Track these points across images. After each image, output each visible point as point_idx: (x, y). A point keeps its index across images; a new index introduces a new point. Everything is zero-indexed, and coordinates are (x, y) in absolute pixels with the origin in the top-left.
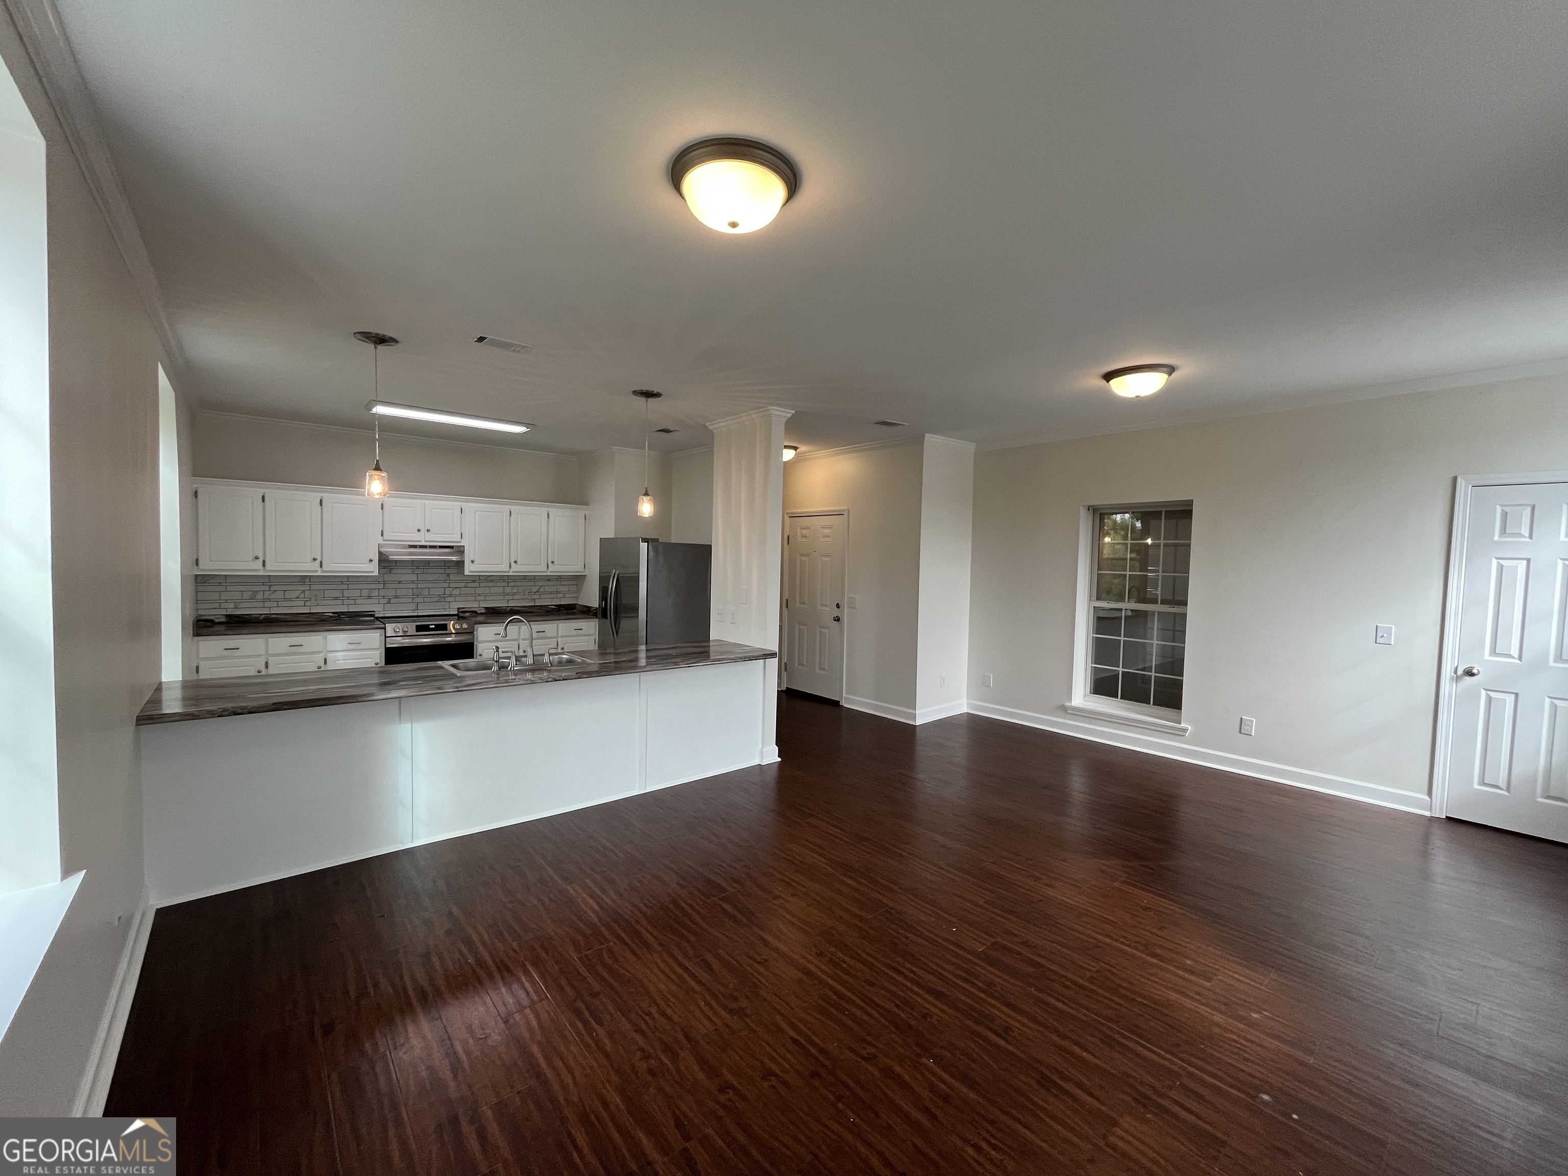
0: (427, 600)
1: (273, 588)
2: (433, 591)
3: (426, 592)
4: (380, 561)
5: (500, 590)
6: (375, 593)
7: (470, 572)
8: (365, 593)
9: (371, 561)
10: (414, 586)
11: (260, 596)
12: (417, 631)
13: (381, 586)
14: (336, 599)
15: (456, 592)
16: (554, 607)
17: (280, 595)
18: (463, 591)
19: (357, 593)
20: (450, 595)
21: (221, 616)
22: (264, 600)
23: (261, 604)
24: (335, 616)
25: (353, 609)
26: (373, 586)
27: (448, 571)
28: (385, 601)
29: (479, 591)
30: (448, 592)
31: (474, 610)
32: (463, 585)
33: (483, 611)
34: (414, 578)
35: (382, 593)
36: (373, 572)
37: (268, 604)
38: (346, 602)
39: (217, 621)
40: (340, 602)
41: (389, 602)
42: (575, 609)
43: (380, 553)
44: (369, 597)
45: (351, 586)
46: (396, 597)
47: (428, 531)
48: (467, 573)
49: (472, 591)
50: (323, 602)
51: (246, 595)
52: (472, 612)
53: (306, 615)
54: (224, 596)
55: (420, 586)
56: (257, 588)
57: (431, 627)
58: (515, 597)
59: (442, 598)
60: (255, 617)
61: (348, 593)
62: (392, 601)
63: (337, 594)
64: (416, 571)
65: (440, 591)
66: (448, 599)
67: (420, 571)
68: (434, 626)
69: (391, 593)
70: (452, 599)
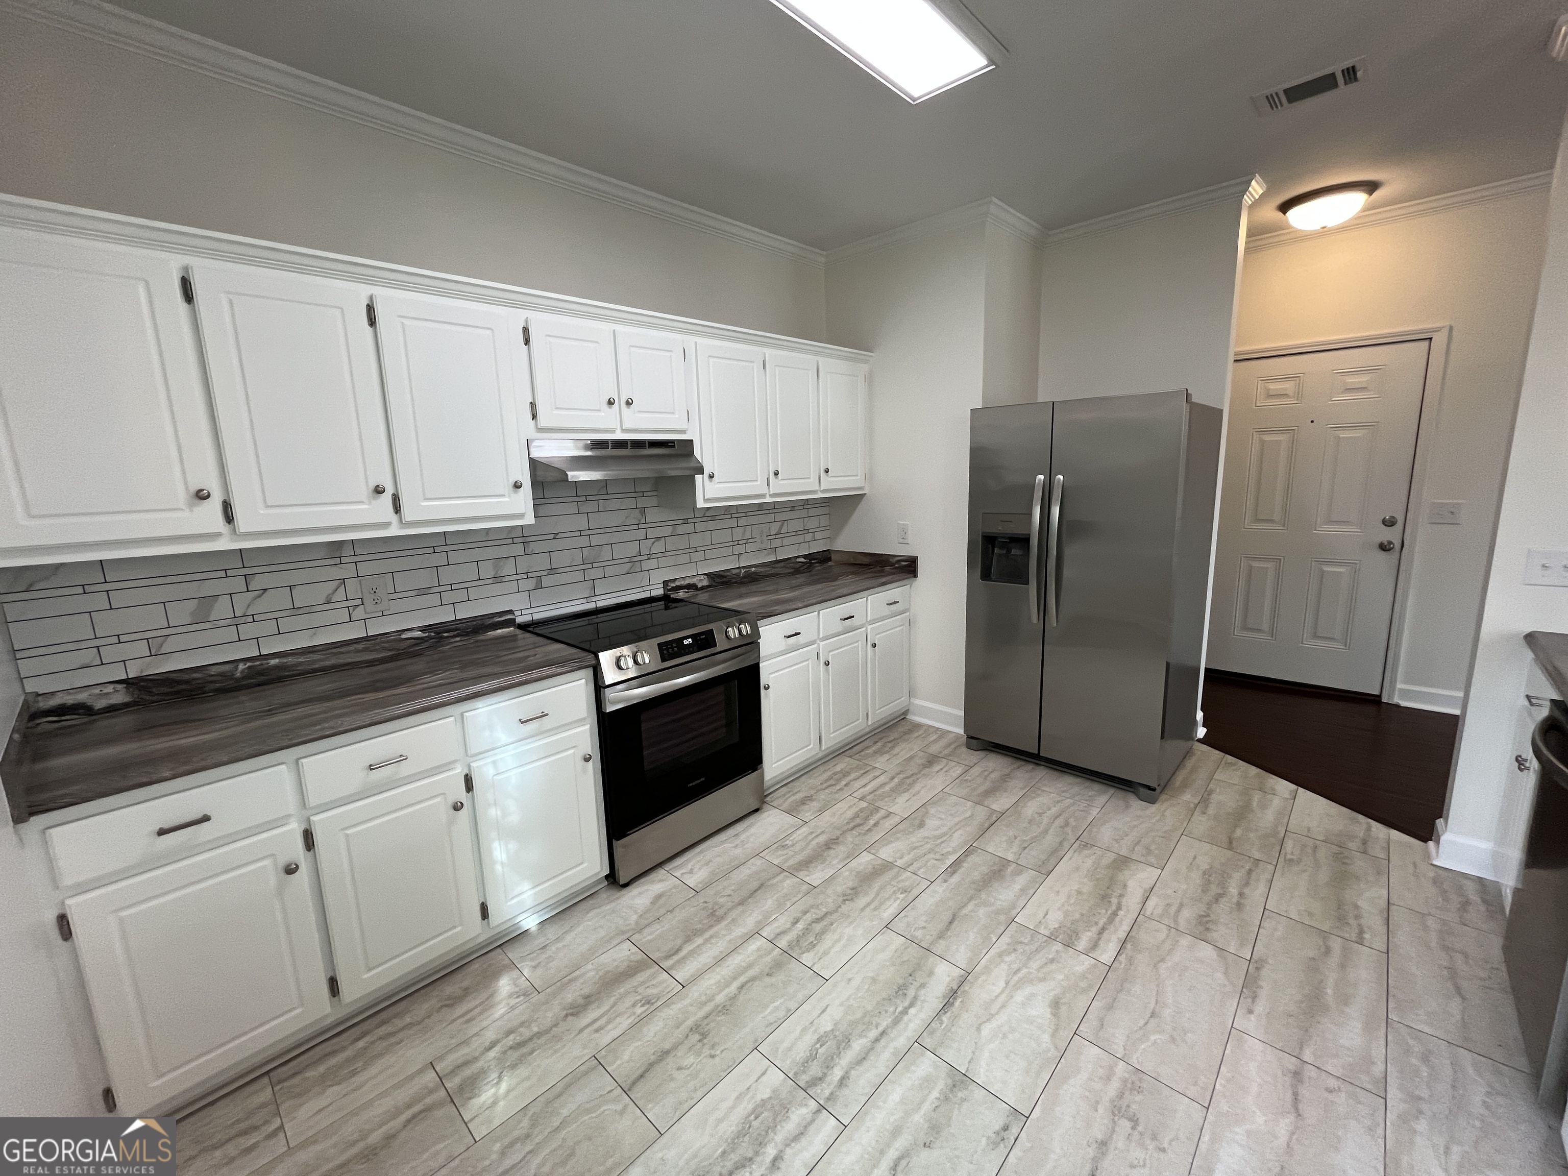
0: (609, 571)
1: (256, 584)
3: (606, 554)
4: (535, 483)
5: (726, 536)
6: (508, 568)
7: (706, 501)
8: (487, 570)
9: (517, 486)
10: (584, 541)
11: (222, 609)
12: (663, 660)
13: (519, 549)
14: (423, 592)
15: (658, 547)
16: (803, 560)
17: (277, 600)
18: (672, 543)
19: (469, 573)
20: (650, 556)
21: (110, 689)
22: (236, 622)
24: (429, 638)
25: (466, 612)
26: (503, 552)
27: (641, 503)
28: (531, 583)
29: (696, 540)
30: (645, 547)
32: (667, 531)
33: (706, 582)
34: (581, 523)
35: (524, 564)
36: (521, 516)
37: (248, 630)
38: (448, 597)
39: (99, 704)
40: (434, 599)
41: (539, 586)
42: (830, 559)
43: (534, 464)
44: (498, 579)
45: (454, 557)
46: (552, 571)
47: (628, 404)
48: (700, 504)
49: (682, 543)
50: (395, 606)
51: (181, 613)
53: (360, 646)
54: (108, 624)
55: (595, 540)
56: (209, 589)
57: (686, 642)
58: (750, 547)
59: (634, 565)
60: (222, 674)
61: (447, 575)
62: (546, 581)
63: (424, 579)
64: (586, 508)
65: (633, 549)
66: (646, 565)
67: (591, 506)
68: (690, 640)
69: (540, 563)
70: (653, 563)
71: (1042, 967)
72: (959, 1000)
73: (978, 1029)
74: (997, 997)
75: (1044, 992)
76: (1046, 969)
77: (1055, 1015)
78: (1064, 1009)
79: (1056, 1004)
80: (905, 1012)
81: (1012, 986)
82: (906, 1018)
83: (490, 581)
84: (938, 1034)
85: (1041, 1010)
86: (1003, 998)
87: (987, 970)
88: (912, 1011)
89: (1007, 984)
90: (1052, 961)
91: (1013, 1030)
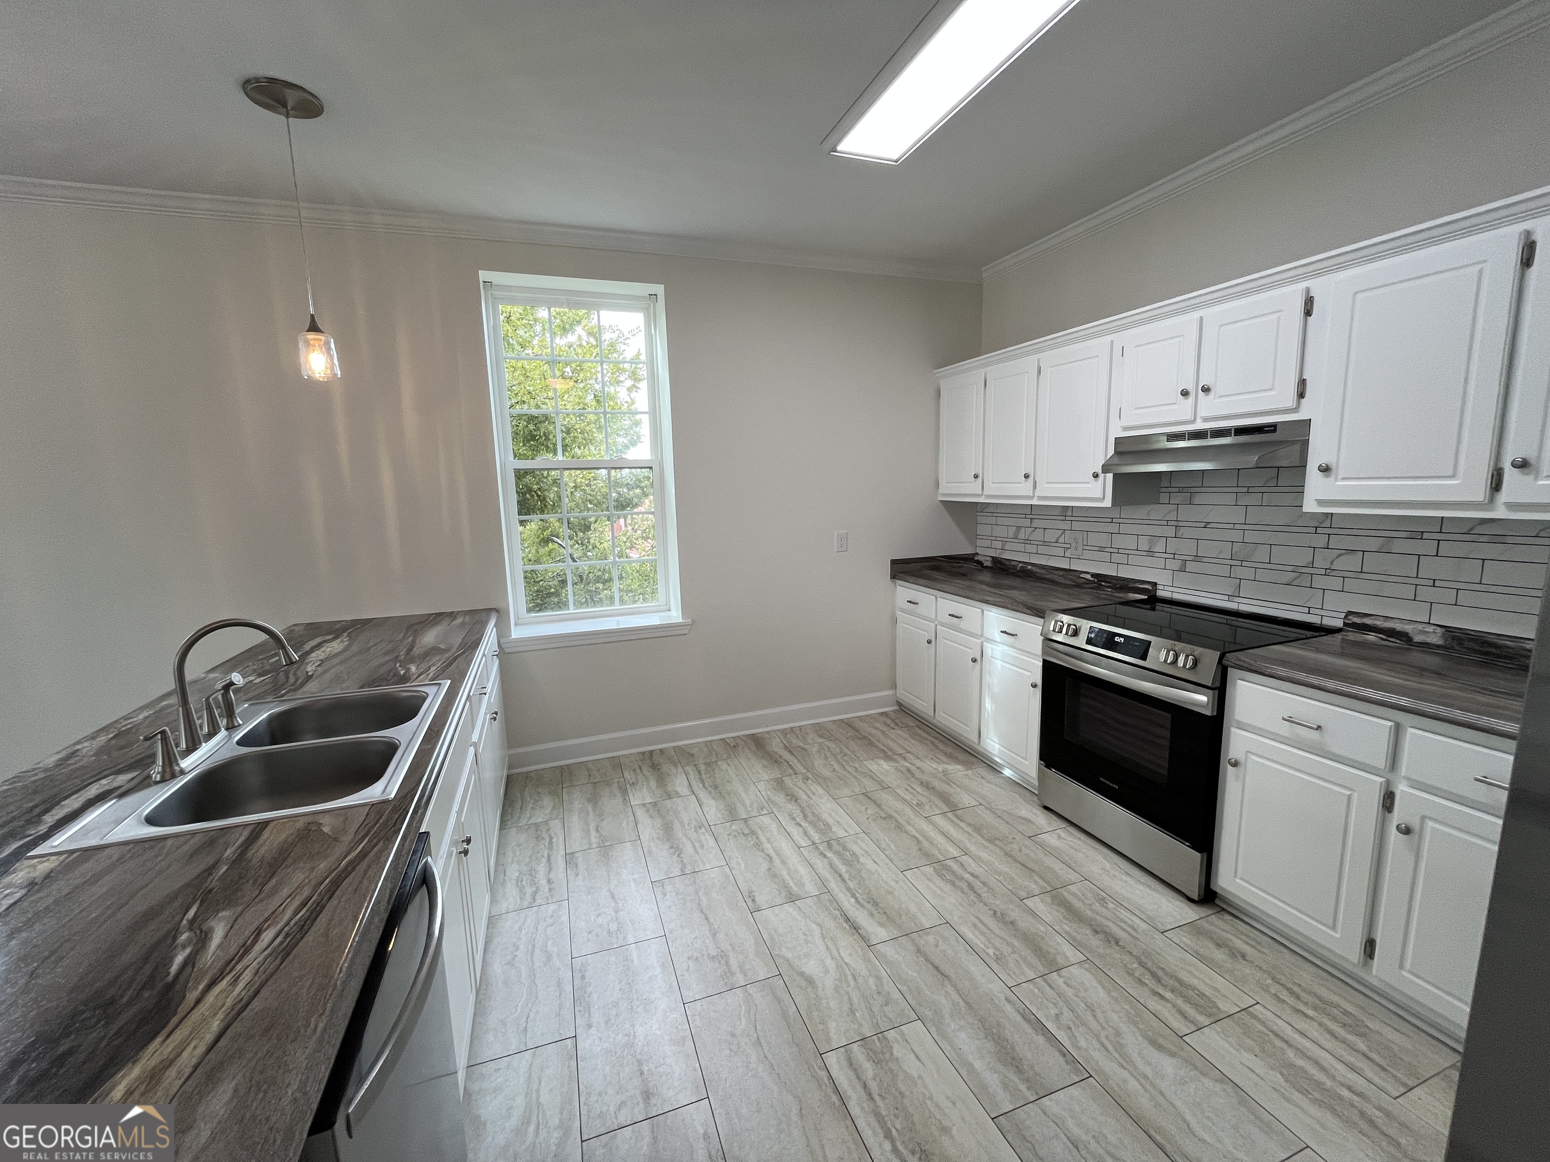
0: (1262, 575)
1: (1036, 523)
2: (1279, 555)
3: (1262, 554)
4: (1111, 475)
6: (1160, 547)
7: (1321, 502)
8: (1144, 545)
9: (1095, 476)
10: (1237, 536)
11: (1023, 535)
14: (1101, 549)
15: (1351, 563)
17: (1038, 535)
18: (1373, 562)
19: (1130, 542)
20: (1328, 572)
21: (989, 558)
22: (1027, 541)
23: (1021, 547)
24: (1095, 582)
25: (1125, 573)
28: (1176, 565)
31: (1399, 627)
32: (1374, 544)
33: (1435, 638)
34: (1236, 515)
35: (1173, 545)
36: (1102, 501)
37: (1025, 548)
38: (1113, 557)
40: (1106, 556)
41: (1183, 569)
44: (1150, 553)
45: (1124, 528)
46: (1197, 558)
47: (1206, 390)
48: (1310, 506)
51: (1011, 533)
52: (1391, 633)
55: (1250, 537)
57: (1117, 639)
61: (1118, 541)
62: (1190, 566)
63: (1103, 540)
64: (1245, 500)
65: (1302, 557)
66: (1319, 582)
67: (1254, 499)
68: (1122, 640)
69: (1187, 548)
70: (1336, 583)
71: (850, 999)
72: (847, 927)
73: (819, 925)
74: (838, 951)
75: (827, 984)
76: (845, 998)
77: (802, 974)
78: (803, 983)
79: (810, 981)
80: (853, 896)
81: (841, 965)
82: (849, 895)
83: (1145, 553)
84: (828, 904)
85: (811, 967)
86: (835, 953)
87: (867, 960)
88: (853, 900)
89: (846, 964)
90: (852, 1011)
91: (807, 942)
